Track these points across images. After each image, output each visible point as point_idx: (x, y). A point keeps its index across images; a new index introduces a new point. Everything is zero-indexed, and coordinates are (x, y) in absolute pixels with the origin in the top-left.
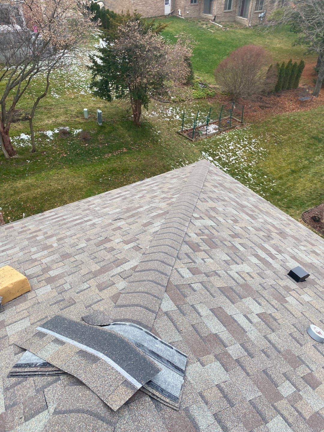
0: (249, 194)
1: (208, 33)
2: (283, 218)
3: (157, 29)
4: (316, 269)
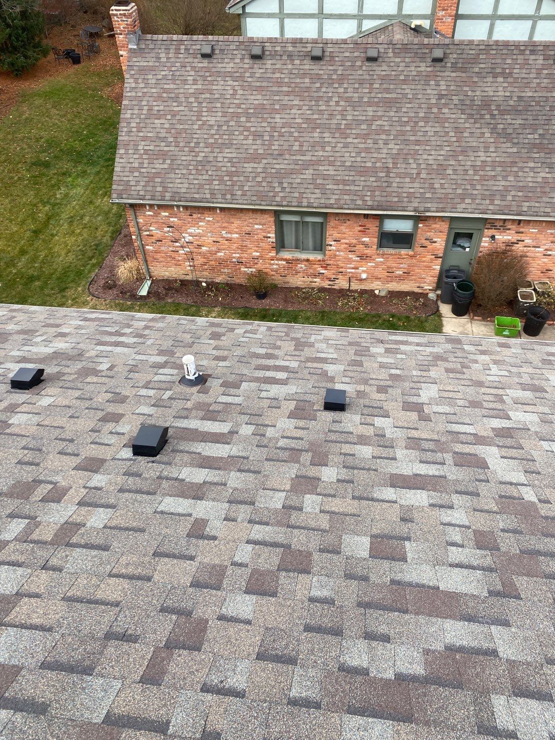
4: (64, 356)
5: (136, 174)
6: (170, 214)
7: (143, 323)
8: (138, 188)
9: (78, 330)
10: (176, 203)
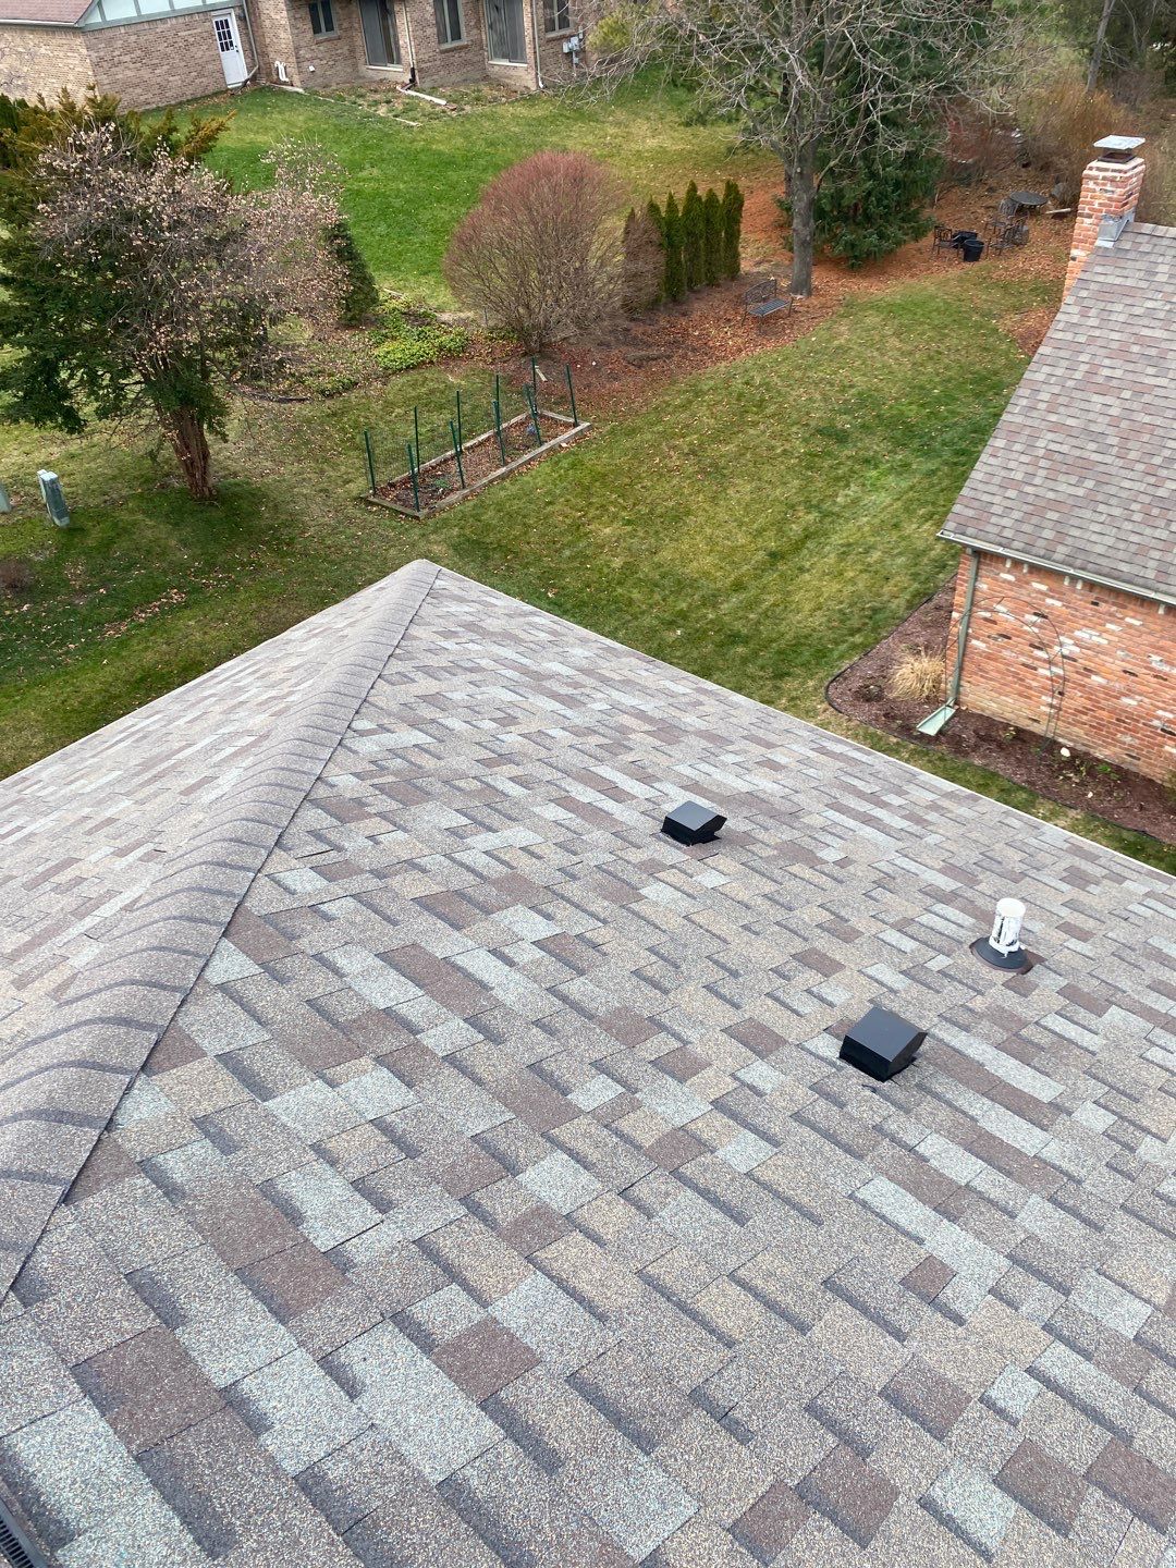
0: (571, 640)
1: (398, 132)
2: (679, 689)
3: (188, 141)
4: (764, 806)
5: (1011, 493)
6: (1050, 590)
7: (931, 797)
8: (1005, 522)
9: (802, 767)
10: (1072, 572)
